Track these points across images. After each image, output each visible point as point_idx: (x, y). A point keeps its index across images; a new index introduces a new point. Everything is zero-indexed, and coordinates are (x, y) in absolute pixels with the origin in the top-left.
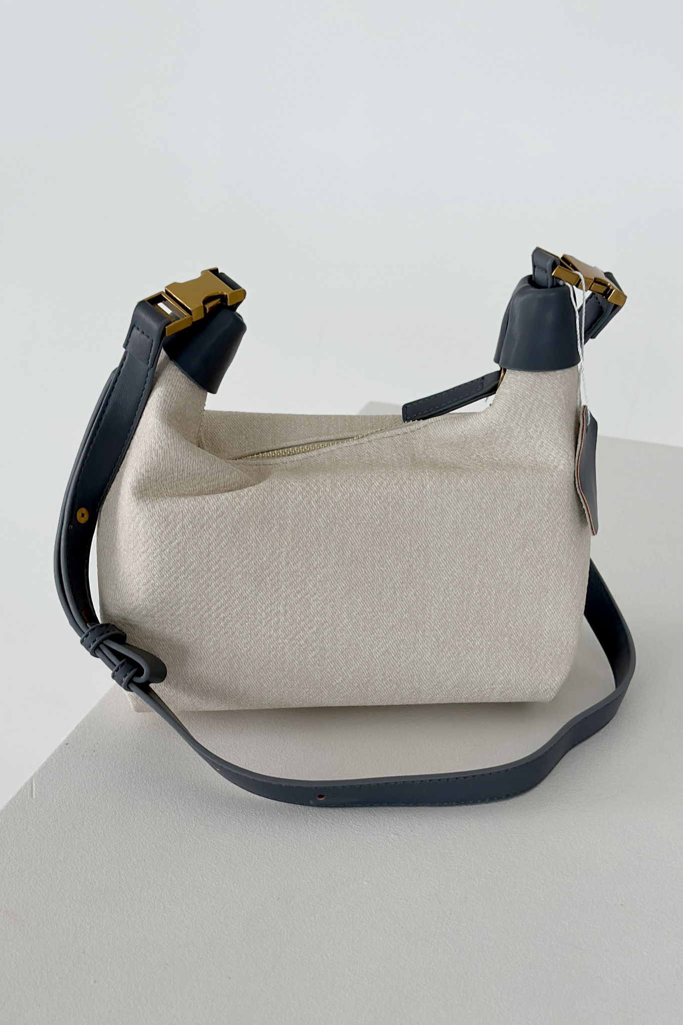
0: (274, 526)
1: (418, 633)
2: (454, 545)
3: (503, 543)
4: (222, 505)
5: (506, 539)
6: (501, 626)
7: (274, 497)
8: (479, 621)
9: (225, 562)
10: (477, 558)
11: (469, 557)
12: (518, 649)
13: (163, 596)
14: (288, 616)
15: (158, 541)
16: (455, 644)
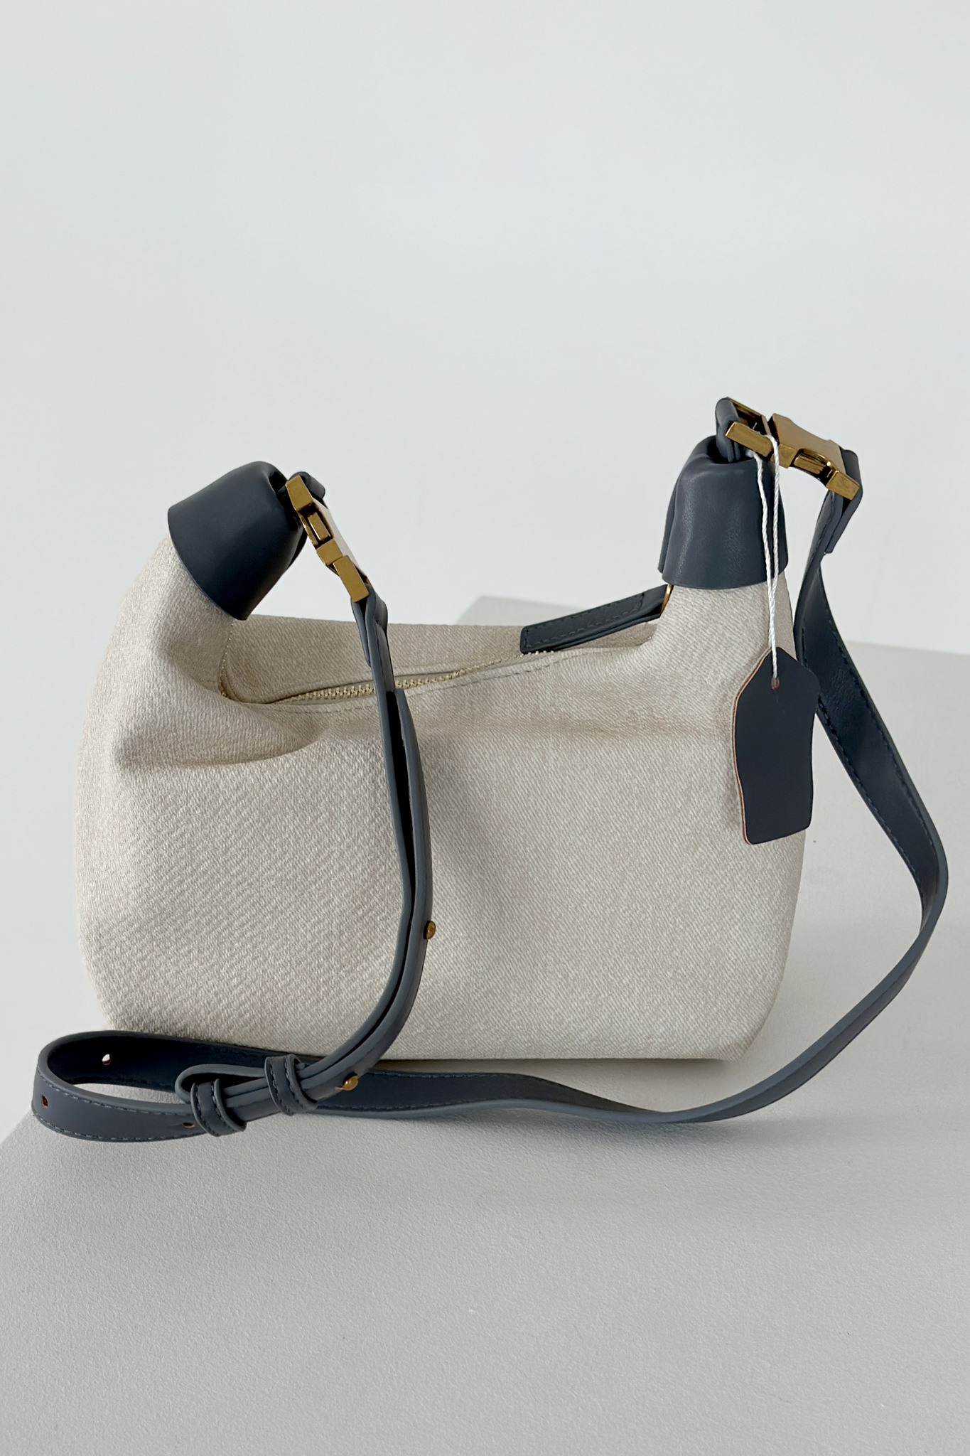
0: (322, 814)
1: (536, 967)
2: (590, 844)
3: (664, 841)
4: (245, 782)
5: (668, 836)
6: (662, 956)
7: (322, 772)
8: (629, 949)
9: (250, 862)
10: (625, 862)
11: (612, 861)
12: (687, 987)
13: (162, 905)
14: (344, 938)
15: (152, 829)
16: (592, 982)
